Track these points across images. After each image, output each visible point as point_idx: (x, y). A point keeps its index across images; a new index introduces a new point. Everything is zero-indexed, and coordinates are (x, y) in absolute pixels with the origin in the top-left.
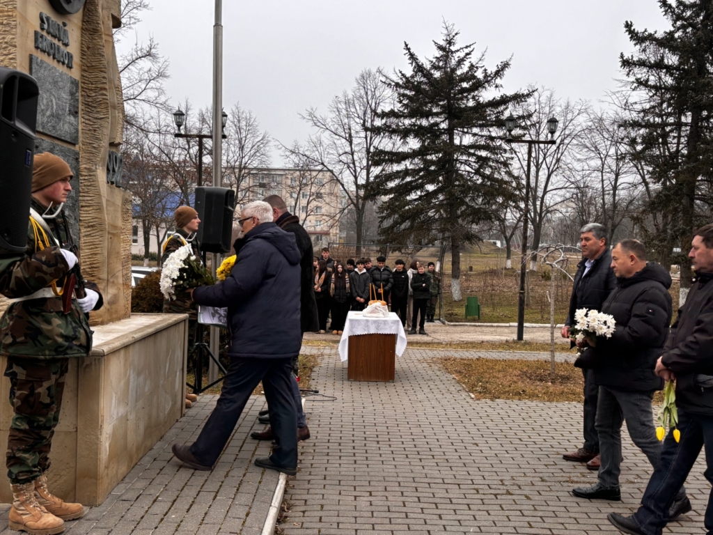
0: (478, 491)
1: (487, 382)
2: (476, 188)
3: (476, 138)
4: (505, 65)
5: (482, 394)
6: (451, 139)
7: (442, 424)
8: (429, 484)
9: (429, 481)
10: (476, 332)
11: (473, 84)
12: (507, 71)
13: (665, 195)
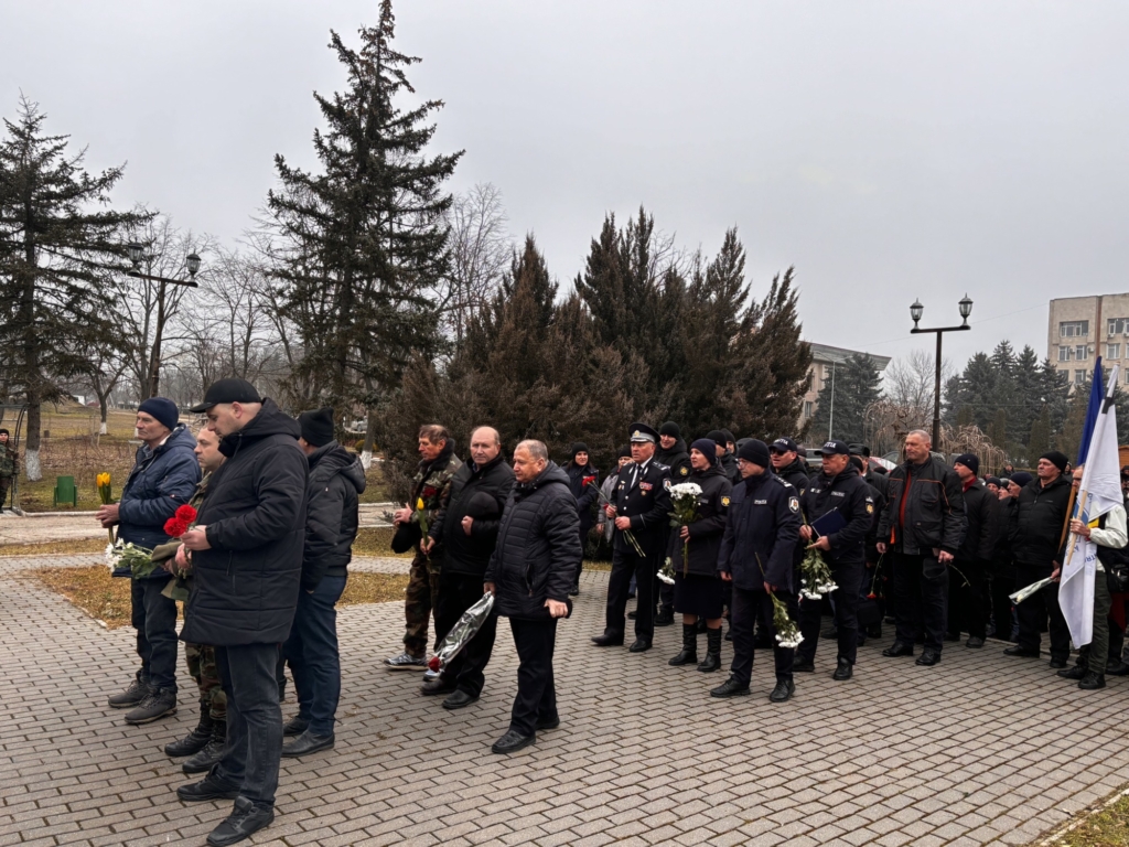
0: (157, 773)
1: (119, 601)
2: (68, 328)
3: (69, 261)
4: (115, 174)
5: (117, 620)
6: (32, 257)
7: (70, 675)
8: (77, 777)
9: (77, 772)
10: (72, 524)
11: (67, 189)
12: (116, 182)
13: (318, 360)
